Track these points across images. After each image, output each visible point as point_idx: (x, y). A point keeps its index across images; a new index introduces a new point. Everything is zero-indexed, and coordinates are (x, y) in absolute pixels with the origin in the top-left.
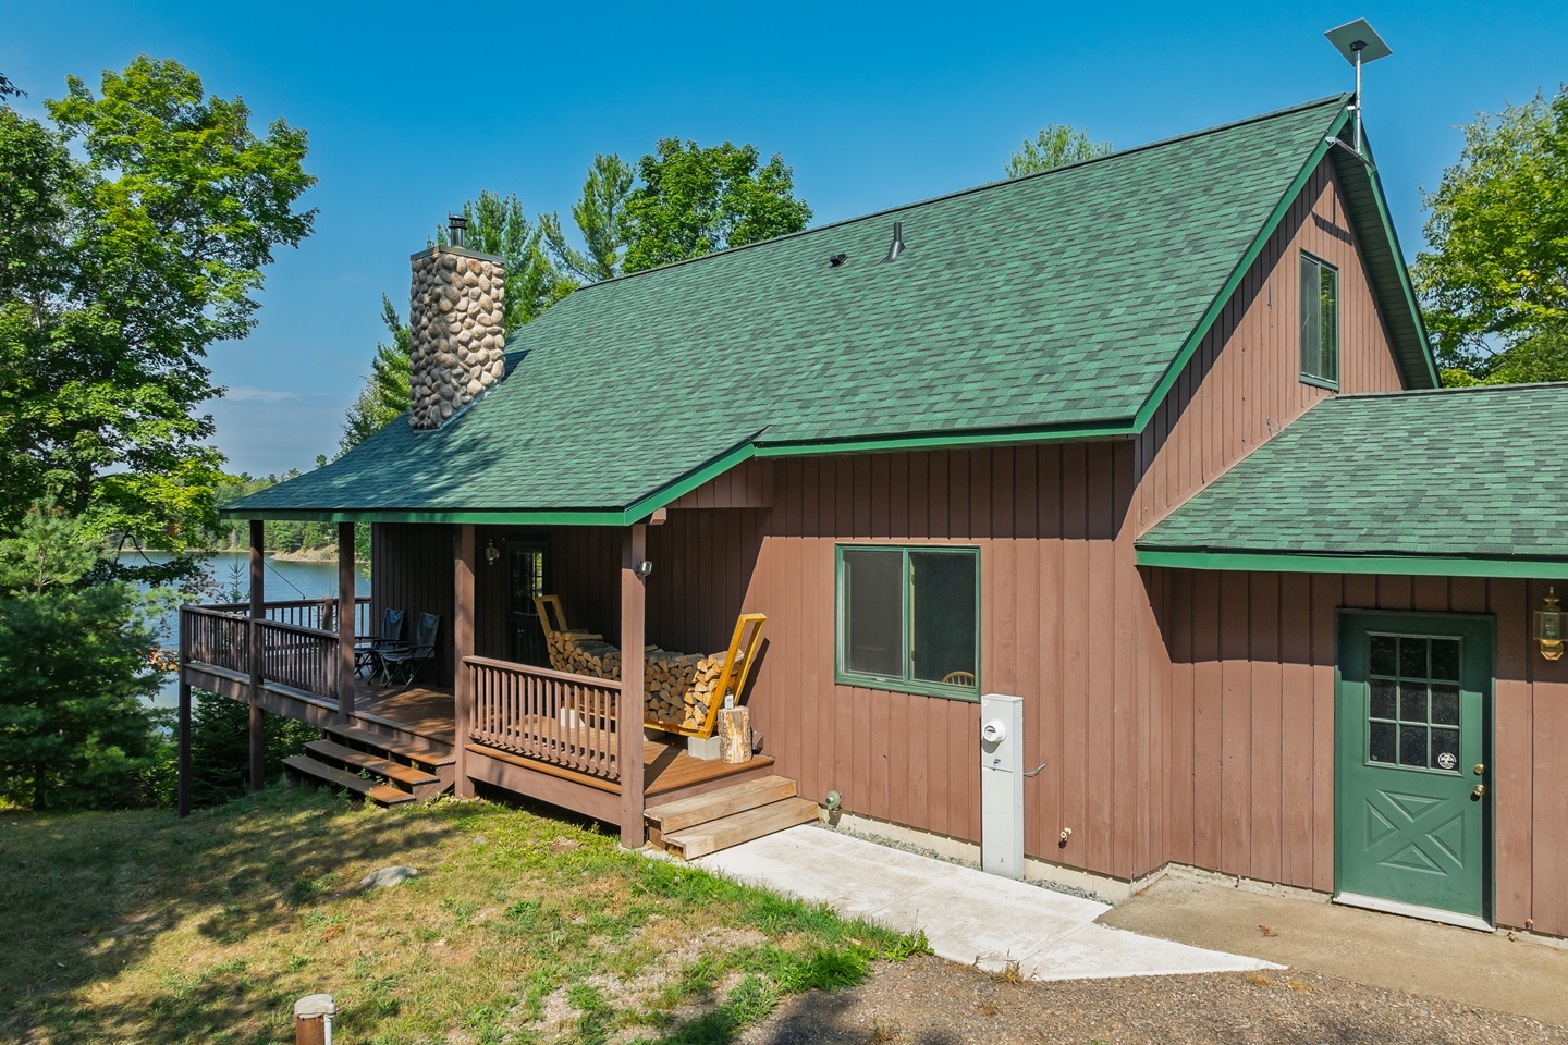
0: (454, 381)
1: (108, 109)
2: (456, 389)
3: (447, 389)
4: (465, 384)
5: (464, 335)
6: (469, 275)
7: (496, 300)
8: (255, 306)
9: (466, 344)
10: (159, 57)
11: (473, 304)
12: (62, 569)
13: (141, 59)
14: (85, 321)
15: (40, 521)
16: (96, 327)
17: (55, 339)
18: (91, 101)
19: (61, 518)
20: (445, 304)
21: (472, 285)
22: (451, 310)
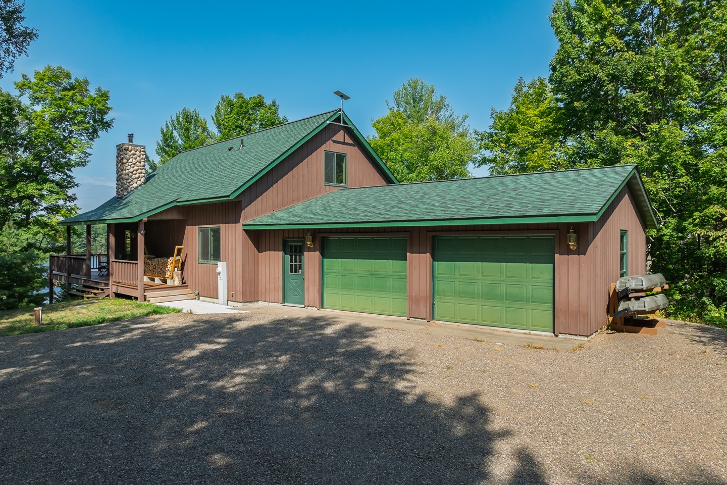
0: (128, 184)
1: (36, 85)
2: (129, 186)
3: (125, 186)
4: (132, 185)
5: (131, 170)
6: (133, 151)
7: (142, 159)
8: (90, 155)
9: (132, 173)
10: (55, 66)
11: (134, 160)
12: (16, 246)
13: (48, 66)
14: (26, 161)
15: (8, 229)
16: (30, 164)
17: (16, 168)
18: (30, 82)
19: (15, 229)
20: (125, 161)
21: (134, 155)
22: (127, 162)
